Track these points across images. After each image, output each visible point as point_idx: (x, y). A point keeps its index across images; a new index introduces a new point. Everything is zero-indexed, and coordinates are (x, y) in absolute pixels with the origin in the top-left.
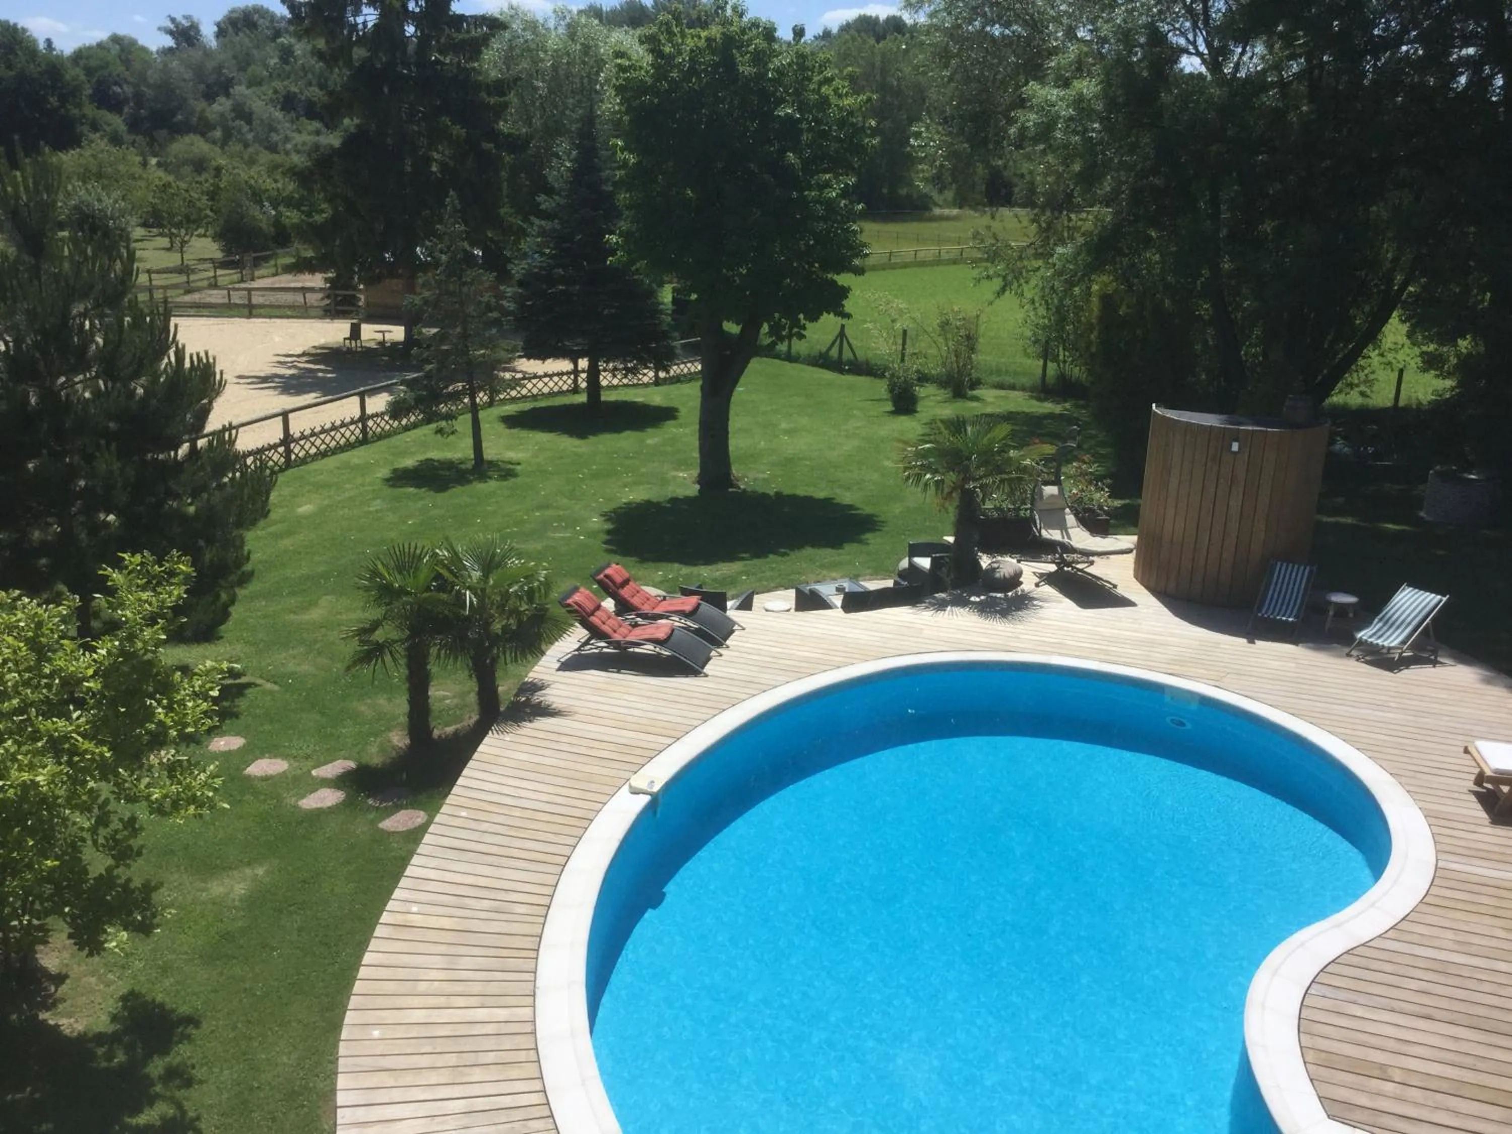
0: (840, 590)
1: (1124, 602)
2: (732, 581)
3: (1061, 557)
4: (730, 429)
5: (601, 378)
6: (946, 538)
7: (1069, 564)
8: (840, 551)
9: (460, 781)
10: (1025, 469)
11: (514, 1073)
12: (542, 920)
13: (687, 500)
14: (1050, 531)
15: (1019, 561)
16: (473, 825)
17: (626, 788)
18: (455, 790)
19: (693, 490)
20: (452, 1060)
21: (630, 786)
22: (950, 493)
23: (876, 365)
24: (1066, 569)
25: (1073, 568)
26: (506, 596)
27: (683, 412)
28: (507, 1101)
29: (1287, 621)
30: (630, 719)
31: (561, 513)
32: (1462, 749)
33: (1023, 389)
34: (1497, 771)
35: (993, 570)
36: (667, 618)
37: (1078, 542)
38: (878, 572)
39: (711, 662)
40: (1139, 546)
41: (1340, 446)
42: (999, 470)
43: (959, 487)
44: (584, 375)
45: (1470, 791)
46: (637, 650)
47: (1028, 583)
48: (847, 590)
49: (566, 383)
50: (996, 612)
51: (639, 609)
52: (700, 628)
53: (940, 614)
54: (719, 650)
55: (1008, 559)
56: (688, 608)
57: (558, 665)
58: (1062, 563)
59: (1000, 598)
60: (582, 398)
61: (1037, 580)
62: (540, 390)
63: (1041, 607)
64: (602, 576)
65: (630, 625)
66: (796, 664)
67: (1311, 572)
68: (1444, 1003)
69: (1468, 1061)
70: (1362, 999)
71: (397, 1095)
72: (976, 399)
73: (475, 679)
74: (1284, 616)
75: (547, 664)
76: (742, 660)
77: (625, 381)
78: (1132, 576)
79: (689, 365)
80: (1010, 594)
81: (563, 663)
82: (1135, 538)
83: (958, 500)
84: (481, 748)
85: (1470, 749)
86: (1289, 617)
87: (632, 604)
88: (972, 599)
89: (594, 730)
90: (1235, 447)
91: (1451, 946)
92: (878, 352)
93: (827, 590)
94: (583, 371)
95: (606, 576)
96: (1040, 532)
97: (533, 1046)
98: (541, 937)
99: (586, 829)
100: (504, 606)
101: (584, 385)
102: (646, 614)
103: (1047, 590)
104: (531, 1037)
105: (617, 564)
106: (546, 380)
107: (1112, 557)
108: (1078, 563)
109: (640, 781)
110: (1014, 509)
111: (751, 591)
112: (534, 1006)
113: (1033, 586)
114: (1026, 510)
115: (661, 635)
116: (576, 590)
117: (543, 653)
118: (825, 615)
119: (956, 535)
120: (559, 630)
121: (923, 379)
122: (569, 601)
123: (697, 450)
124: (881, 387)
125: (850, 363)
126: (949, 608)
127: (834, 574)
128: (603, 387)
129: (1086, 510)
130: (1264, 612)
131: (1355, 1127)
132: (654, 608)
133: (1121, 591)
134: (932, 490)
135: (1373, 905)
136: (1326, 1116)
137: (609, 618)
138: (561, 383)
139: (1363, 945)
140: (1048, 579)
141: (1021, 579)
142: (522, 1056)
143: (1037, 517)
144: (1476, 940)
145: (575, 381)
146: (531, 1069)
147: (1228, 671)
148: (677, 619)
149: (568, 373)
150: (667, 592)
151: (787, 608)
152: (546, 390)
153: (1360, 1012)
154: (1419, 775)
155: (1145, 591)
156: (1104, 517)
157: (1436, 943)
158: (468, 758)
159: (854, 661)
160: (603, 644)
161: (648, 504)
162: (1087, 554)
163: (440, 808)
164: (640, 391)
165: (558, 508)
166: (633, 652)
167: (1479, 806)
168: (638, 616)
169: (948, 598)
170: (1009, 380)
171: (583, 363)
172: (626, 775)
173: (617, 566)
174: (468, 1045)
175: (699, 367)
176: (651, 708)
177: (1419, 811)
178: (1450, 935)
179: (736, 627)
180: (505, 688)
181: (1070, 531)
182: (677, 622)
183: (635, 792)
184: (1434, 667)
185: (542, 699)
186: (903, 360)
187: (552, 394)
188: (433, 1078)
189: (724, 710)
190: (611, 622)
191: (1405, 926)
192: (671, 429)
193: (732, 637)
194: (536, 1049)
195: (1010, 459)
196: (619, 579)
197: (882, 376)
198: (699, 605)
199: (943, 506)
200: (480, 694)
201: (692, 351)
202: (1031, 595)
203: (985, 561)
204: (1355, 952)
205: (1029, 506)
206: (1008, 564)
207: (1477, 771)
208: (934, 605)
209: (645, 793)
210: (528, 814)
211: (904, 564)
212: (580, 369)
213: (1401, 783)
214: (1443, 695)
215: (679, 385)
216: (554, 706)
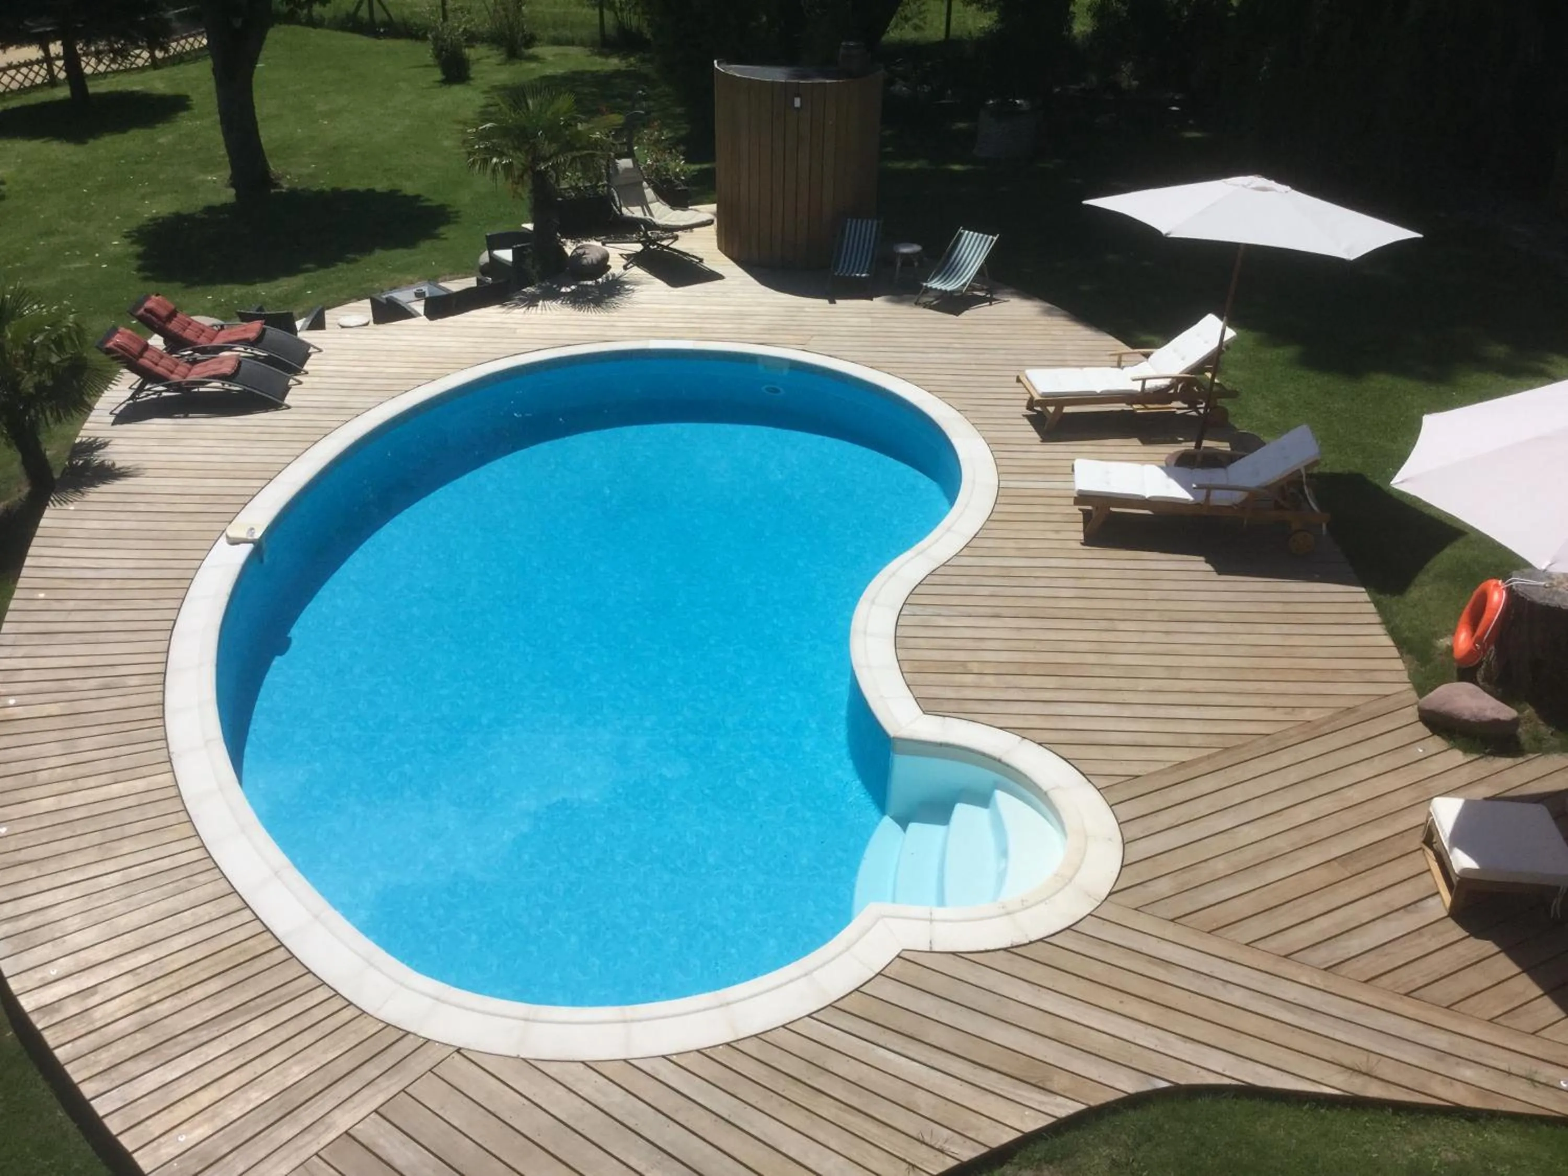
0: (419, 295)
1: (713, 276)
2: (295, 297)
3: (646, 235)
4: (258, 118)
5: (83, 64)
6: (525, 225)
7: (654, 242)
8: (413, 251)
9: (28, 561)
10: (596, 144)
11: (168, 836)
12: (160, 688)
13: (224, 207)
14: (631, 208)
15: (604, 244)
16: (56, 605)
17: (223, 540)
18: (24, 572)
19: (228, 195)
20: (97, 838)
21: (227, 537)
22: (521, 176)
23: (415, 24)
24: (651, 247)
25: (659, 245)
26: (30, 349)
27: (195, 98)
28: (166, 864)
29: (860, 277)
30: (209, 466)
31: (72, 238)
32: (1015, 379)
33: (582, 44)
34: (1044, 395)
35: (579, 257)
36: (230, 349)
37: (659, 219)
38: (459, 272)
39: (290, 392)
40: (719, 214)
41: (900, 88)
42: (569, 146)
43: (530, 168)
44: (60, 63)
45: (1024, 416)
46: (202, 390)
47: (616, 266)
48: (427, 295)
49: (39, 75)
50: (590, 301)
51: (195, 344)
52: (270, 356)
53: (533, 310)
54: (298, 378)
55: (593, 243)
56: (252, 335)
57: (112, 419)
58: (647, 242)
59: (591, 286)
60: (63, 93)
61: (624, 262)
62: (7, 87)
63: (633, 291)
64: (141, 311)
65: (188, 362)
66: (386, 381)
67: (878, 225)
68: (1010, 602)
69: (1031, 645)
70: (944, 611)
71: (44, 883)
72: (534, 58)
73: (15, 447)
74: (857, 273)
75: (98, 419)
76: (327, 386)
77: (114, 66)
78: (716, 248)
79: (191, 40)
80: (600, 280)
81: (118, 416)
82: (713, 207)
83: (530, 182)
84: (43, 522)
85: (1022, 378)
86: (862, 273)
87: (186, 339)
88: (563, 290)
89: (174, 484)
90: (797, 102)
91: (1013, 553)
92: (417, 9)
93: (404, 296)
94: (58, 58)
95: (148, 311)
96: (620, 211)
97: (182, 808)
98: (163, 704)
99: (188, 589)
100: (31, 360)
101: (62, 75)
102: (205, 348)
103: (637, 272)
104: (178, 801)
105: (157, 295)
106: (12, 72)
107: (696, 230)
108: (663, 239)
109: (235, 531)
110: (591, 187)
111: (320, 307)
112: (173, 771)
113: (623, 271)
114: (604, 186)
115: (227, 369)
116: (114, 331)
117: (91, 408)
118: (407, 325)
119: (533, 221)
120: (105, 380)
121: (472, 38)
122: (110, 345)
123: (223, 146)
124: (425, 51)
125: (384, 24)
126: (541, 303)
127: (410, 278)
128: (87, 76)
129: (663, 182)
130: (839, 271)
131: (944, 716)
132: (212, 340)
133: (708, 264)
134: (501, 175)
135: (949, 529)
136: (921, 713)
137: (162, 357)
138: (32, 75)
139: (944, 565)
140: (634, 259)
141: (609, 263)
142: (172, 819)
143: (615, 194)
144: (1032, 544)
145: (50, 71)
146: (186, 830)
147: (812, 333)
148: (242, 349)
149: (38, 62)
150: (222, 319)
151: (365, 322)
152: (15, 85)
153: (942, 621)
154: (982, 408)
155: (731, 263)
156: (683, 187)
157: (1000, 553)
158: (32, 535)
159: (449, 371)
160: (160, 388)
161: (178, 218)
162: (671, 231)
163: (13, 594)
164: (136, 77)
165: (65, 233)
166: (199, 392)
167: (1031, 428)
168: (195, 351)
169: (538, 292)
170: (567, 33)
171: (56, 48)
172: (221, 526)
173: (157, 298)
174: (110, 821)
175: (205, 42)
176: (233, 450)
177: (983, 440)
178: (1011, 544)
179: (311, 350)
180: (55, 451)
181: (651, 206)
182: (241, 351)
183: (234, 542)
184: (991, 304)
185: (102, 458)
186: (445, 18)
187: (22, 90)
188: (80, 859)
189: (316, 442)
190: (163, 362)
191: (976, 543)
192: (185, 123)
193: (309, 362)
194: (186, 810)
195: (579, 132)
196: (163, 313)
197: (424, 38)
198: (264, 330)
199: (515, 192)
200: (25, 463)
201: (193, 22)
202: (622, 279)
203: (570, 248)
204: (937, 572)
205: (605, 182)
206: (594, 247)
207: (1028, 396)
208: (523, 301)
209: (246, 541)
210: (117, 584)
211: (485, 258)
212: (52, 55)
213: (966, 418)
214: (999, 330)
215: (182, 66)
216: (118, 465)
